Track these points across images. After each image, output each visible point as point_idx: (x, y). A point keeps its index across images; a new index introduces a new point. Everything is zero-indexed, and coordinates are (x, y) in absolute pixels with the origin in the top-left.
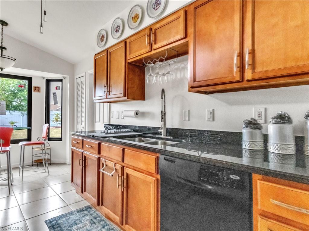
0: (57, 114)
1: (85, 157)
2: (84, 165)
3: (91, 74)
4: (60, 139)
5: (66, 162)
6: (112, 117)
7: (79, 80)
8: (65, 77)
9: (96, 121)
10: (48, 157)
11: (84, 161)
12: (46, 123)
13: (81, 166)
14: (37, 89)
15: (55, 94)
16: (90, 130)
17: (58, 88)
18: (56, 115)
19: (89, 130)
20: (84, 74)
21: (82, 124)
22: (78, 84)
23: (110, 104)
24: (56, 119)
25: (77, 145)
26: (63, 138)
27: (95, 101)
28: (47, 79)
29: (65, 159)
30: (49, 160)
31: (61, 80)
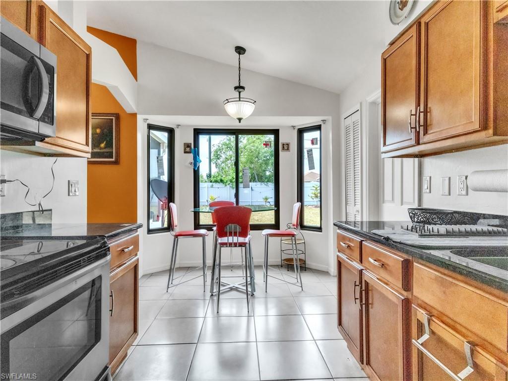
0: (316, 186)
1: (367, 284)
2: (364, 302)
3: (374, 103)
4: (319, 229)
5: (329, 272)
6: (428, 191)
7: (349, 121)
8: (325, 121)
9: (386, 198)
10: (302, 257)
11: (364, 292)
12: (298, 201)
13: (358, 301)
14: (286, 147)
15: (310, 153)
16: (372, 220)
17: (314, 142)
18: (315, 189)
19: (369, 218)
20: (358, 107)
21: (355, 205)
22: (347, 128)
23: (422, 159)
24: (315, 194)
25: (348, 251)
26: (322, 227)
27: (383, 156)
28: (299, 129)
29: (328, 264)
30: (303, 262)
31: (318, 128)
